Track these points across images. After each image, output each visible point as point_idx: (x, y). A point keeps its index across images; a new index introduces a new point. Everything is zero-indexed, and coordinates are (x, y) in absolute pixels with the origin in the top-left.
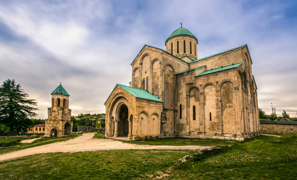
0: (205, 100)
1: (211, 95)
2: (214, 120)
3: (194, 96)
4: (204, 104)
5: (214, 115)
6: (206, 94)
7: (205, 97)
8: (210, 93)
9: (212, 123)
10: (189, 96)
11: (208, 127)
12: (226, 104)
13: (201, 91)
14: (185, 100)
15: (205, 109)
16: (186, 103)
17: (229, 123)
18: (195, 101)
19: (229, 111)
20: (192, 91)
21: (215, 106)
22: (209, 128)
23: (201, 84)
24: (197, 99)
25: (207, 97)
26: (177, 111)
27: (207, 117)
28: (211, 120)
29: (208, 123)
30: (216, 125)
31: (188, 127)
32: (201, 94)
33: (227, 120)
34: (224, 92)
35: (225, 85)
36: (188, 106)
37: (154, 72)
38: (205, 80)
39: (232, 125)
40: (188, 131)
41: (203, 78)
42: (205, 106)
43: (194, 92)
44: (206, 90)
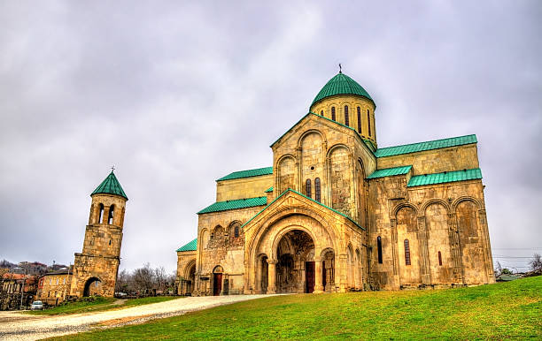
0: (427, 229)
1: (440, 222)
2: (447, 263)
3: (406, 221)
4: (427, 237)
5: (446, 255)
6: (429, 219)
7: (427, 224)
8: (437, 218)
9: (444, 270)
10: (395, 222)
11: (437, 275)
12: (466, 236)
13: (420, 213)
14: (389, 229)
15: (430, 246)
16: (390, 233)
17: (473, 267)
18: (409, 231)
19: (472, 248)
20: (400, 212)
21: (448, 240)
22: (439, 278)
23: (420, 200)
24: (412, 228)
25: (432, 224)
26: (371, 249)
27: (434, 258)
28: (441, 264)
29: (435, 269)
30: (452, 271)
31: (396, 277)
32: (420, 218)
33: (469, 264)
34: (461, 217)
35: (463, 205)
36: (395, 239)
37: (334, 170)
38: (427, 194)
39: (479, 271)
40: (398, 285)
41: (421, 191)
42: (429, 241)
43: (405, 215)
44: (429, 212)
